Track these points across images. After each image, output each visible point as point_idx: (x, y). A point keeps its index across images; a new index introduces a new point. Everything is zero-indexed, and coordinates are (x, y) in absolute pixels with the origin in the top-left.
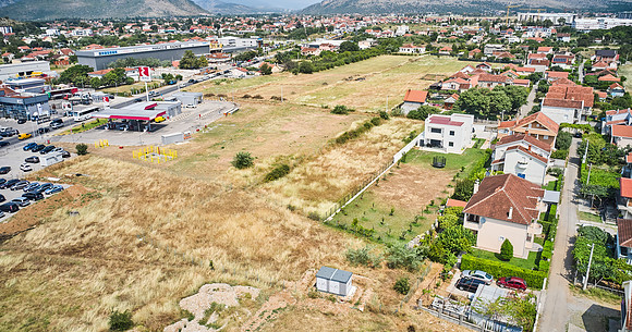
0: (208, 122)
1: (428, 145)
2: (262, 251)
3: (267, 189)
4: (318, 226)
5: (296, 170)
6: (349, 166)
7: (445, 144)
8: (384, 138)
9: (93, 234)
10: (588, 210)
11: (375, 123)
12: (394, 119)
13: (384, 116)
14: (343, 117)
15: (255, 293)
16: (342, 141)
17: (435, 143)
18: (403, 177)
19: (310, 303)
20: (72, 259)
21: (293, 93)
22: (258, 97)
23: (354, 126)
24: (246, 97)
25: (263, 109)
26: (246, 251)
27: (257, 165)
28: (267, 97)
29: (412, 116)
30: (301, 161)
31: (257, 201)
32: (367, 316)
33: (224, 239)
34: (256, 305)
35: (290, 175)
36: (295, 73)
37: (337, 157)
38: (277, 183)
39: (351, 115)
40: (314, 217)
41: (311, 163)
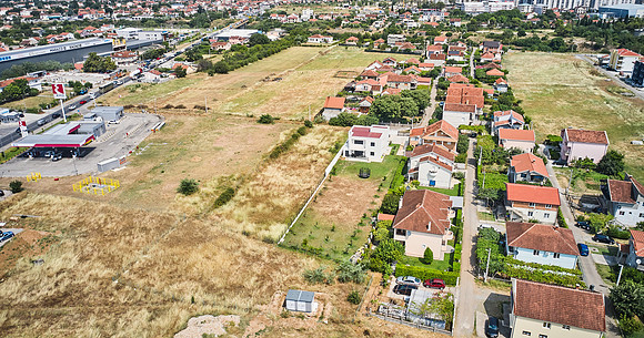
0: (137, 141)
1: (353, 156)
2: (233, 280)
3: (220, 216)
4: (274, 249)
5: (240, 192)
6: (286, 183)
7: (368, 154)
8: (312, 149)
9: (67, 282)
10: (484, 210)
11: (302, 132)
12: (317, 127)
13: (308, 125)
14: (269, 127)
15: (237, 320)
16: (275, 155)
17: (358, 154)
18: (336, 191)
19: (284, 322)
20: (56, 309)
21: (215, 100)
22: (181, 107)
23: (282, 138)
24: (168, 107)
25: (190, 121)
26: (218, 282)
27: (202, 189)
28: (189, 105)
29: (333, 123)
30: (243, 180)
31: (213, 229)
32: (332, 327)
33: (194, 272)
34: (240, 331)
35: (236, 198)
36: (211, 74)
37: (274, 174)
38: (226, 208)
39: (277, 124)
40: (268, 241)
41: (252, 183)
